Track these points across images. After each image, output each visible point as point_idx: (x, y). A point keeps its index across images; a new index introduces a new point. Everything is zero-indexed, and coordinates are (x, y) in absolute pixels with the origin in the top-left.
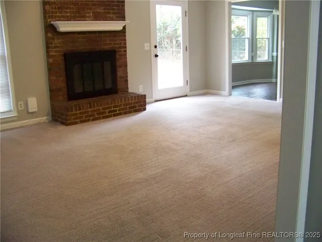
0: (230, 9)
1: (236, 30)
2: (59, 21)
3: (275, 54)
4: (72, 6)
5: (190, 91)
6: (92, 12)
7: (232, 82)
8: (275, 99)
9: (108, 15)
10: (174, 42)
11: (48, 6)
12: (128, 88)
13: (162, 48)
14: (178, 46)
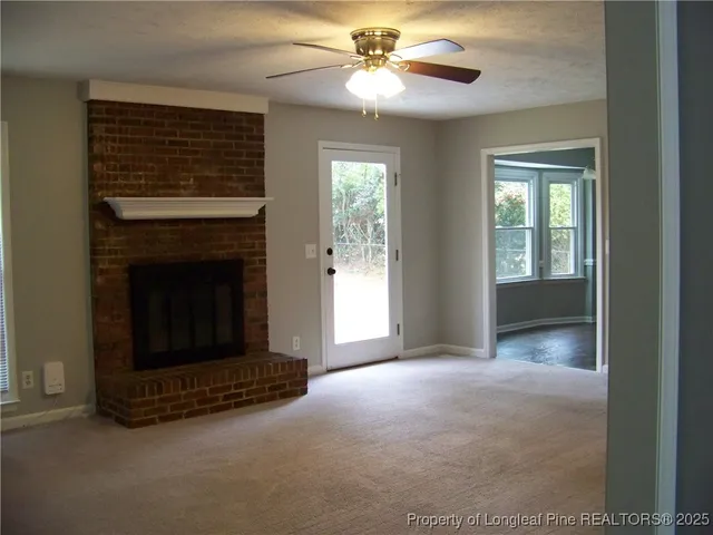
0: (492, 166)
1: (505, 204)
2: (121, 196)
3: (589, 261)
4: (150, 165)
5: (405, 348)
6: (195, 178)
7: (498, 325)
8: (593, 365)
9: (229, 184)
10: (370, 230)
11: (100, 164)
12: (267, 343)
13: (344, 240)
14: (379, 237)
